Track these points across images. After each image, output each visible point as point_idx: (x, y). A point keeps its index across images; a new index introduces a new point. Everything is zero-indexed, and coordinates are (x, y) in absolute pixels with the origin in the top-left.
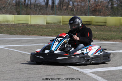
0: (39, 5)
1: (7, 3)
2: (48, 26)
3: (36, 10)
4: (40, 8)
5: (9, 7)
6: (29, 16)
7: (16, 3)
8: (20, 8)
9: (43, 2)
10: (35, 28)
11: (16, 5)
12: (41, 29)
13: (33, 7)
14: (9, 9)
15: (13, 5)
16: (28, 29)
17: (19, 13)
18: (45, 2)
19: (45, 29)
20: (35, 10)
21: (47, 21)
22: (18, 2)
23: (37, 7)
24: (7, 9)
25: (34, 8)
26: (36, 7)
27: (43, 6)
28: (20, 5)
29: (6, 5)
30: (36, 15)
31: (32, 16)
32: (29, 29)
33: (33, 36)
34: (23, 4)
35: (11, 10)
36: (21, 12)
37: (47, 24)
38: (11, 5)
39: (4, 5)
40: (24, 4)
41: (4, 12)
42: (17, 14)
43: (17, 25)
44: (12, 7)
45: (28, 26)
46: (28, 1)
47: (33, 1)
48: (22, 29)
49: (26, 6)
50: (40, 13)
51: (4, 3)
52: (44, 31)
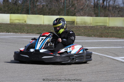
0: (117, 7)
1: (85, 5)
3: (115, 12)
4: (118, 10)
5: (87, 9)
6: (108, 18)
8: (98, 9)
9: (122, 4)
10: (114, 30)
11: (94, 7)
12: (120, 32)
14: (87, 11)
15: (91, 7)
16: (106, 31)
17: (97, 15)
20: (113, 12)
22: (96, 4)
23: (116, 9)
24: (85, 11)
25: (112, 10)
26: (114, 9)
28: (98, 7)
29: (84, 6)
30: (114, 16)
31: (111, 18)
32: (108, 31)
33: (111, 38)
34: (101, 6)
35: (89, 12)
36: (99, 14)
38: (89, 7)
39: (82, 7)
40: (103, 6)
41: (82, 14)
42: (95, 15)
43: (95, 27)
44: (90, 9)
45: (106, 28)
46: (107, 3)
47: (111, 3)
48: (100, 31)
49: (104, 8)
50: (119, 15)
51: (82, 5)
52: (122, 34)
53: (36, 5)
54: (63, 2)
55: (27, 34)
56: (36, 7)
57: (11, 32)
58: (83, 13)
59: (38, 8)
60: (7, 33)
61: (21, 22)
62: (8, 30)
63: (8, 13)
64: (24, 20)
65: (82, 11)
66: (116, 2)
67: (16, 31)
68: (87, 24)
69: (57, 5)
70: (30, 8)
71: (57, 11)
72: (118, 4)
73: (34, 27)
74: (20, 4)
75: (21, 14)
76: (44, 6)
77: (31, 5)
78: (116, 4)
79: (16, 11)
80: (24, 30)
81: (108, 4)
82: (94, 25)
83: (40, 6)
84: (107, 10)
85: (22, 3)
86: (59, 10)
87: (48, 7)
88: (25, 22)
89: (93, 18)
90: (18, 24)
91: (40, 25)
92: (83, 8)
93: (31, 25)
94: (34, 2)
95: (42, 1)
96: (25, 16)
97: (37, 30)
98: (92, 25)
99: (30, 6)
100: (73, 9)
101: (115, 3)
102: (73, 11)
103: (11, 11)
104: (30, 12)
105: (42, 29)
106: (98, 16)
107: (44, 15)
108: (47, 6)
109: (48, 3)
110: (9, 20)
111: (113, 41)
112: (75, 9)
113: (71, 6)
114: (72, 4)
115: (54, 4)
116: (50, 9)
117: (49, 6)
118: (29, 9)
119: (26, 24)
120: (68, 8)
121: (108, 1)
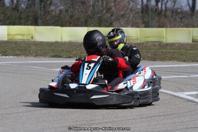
0: (179, 11)
1: (128, 8)
2: (195, 45)
3: (175, 19)
4: (181, 16)
6: (164, 29)
7: (143, 8)
8: (149, 16)
9: (186, 5)
10: (174, 49)
11: (142, 12)
12: (184, 51)
13: (170, 15)
14: (131, 18)
15: (138, 12)
16: (162, 50)
17: (147, 26)
18: (189, 5)
19: (191, 50)
20: (172, 20)
21: (192, 37)
22: (145, 8)
23: (176, 15)
24: (128, 18)
25: (172, 16)
26: (174, 14)
27: (186, 12)
28: (149, 11)
29: (126, 11)
30: (174, 26)
31: (169, 29)
32: (165, 51)
33: (170, 62)
34: (154, 10)
35: (134, 20)
36: (150, 22)
37: (193, 41)
38: (133, 12)
39: (122, 13)
40: (156, 10)
41: (123, 24)
42: (144, 26)
43: (145, 45)
44: (136, 16)
45: (161, 45)
46: (162, 5)
47: (169, 5)
48: (152, 50)
49: (159, 13)
50: (182, 24)
51: (123, 9)
52: (188, 54)
53: (50, 10)
54: (91, 4)
55: (36, 58)
56: (49, 14)
57: (10, 56)
58: (125, 22)
59: (52, 15)
60: (4, 57)
61: (25, 38)
62: (5, 52)
63: (5, 25)
64: (29, 35)
65: (123, 19)
66: (177, 2)
67: (18, 52)
68: (132, 39)
69: (84, 10)
70: (39, 15)
71: (83, 20)
72: (180, 7)
73: (46, 46)
74: (23, 8)
75: (25, 25)
76: (62, 12)
77: (41, 10)
78: (177, 6)
79: (17, 21)
80: (30, 52)
81: (164, 6)
82: (142, 42)
83: (55, 12)
84: (163, 17)
85: (27, 8)
86: (86, 18)
87: (69, 14)
88: (32, 38)
89: (140, 31)
90: (21, 42)
91: (57, 43)
92: (124, 14)
93: (41, 42)
94: (46, 6)
95: (59, 4)
96: (32, 28)
97: (52, 50)
98: (139, 42)
99: (40, 12)
100: (109, 16)
101: (176, 4)
102: (108, 20)
103: (9, 21)
104: (40, 21)
105: (60, 49)
106: (149, 27)
107: (62, 26)
108: (67, 11)
109: (69, 7)
110: (6, 36)
111: (174, 66)
112: (112, 16)
113: (105, 11)
114: (106, 7)
115: (78, 7)
116: (71, 17)
117: (69, 11)
118: (38, 17)
119: (34, 41)
120: (100, 15)
121: (163, 2)
